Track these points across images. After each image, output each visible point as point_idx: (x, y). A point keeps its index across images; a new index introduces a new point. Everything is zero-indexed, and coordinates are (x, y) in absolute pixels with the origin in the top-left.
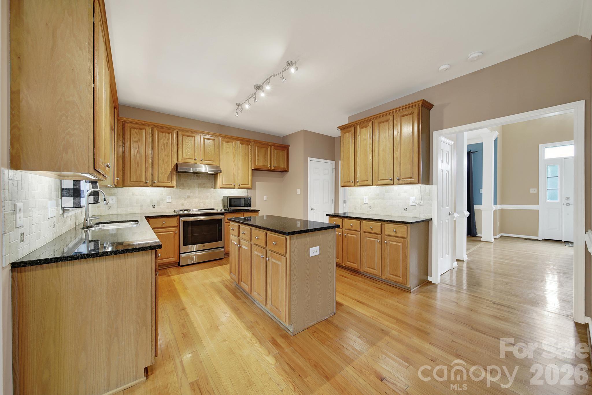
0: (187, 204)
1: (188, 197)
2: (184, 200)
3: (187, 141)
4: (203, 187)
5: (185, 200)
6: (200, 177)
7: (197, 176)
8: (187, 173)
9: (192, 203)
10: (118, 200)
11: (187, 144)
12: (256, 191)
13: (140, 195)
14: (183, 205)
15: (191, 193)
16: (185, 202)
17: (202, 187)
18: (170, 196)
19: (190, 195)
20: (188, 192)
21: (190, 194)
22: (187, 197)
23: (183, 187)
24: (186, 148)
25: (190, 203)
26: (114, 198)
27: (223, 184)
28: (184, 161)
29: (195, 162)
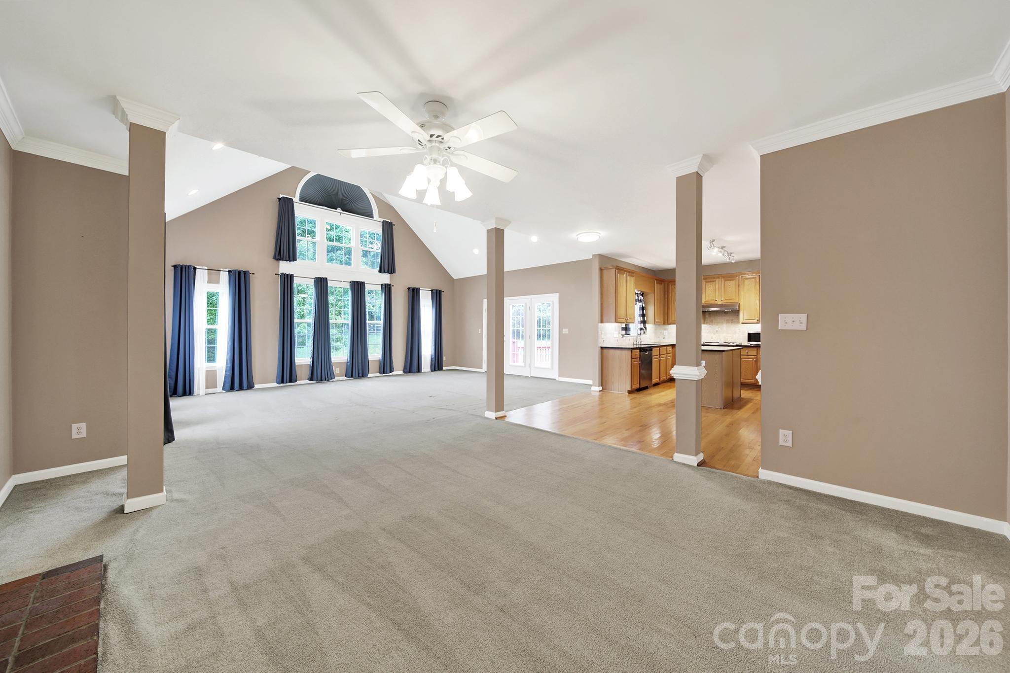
3: (709, 286)
4: (732, 323)
5: (714, 334)
6: (731, 315)
9: (720, 337)
11: (709, 288)
14: (712, 338)
15: (720, 329)
16: (714, 336)
19: (718, 330)
20: (718, 328)
22: (716, 332)
24: (709, 292)
25: (718, 337)
27: (745, 319)
28: (707, 302)
29: (716, 302)
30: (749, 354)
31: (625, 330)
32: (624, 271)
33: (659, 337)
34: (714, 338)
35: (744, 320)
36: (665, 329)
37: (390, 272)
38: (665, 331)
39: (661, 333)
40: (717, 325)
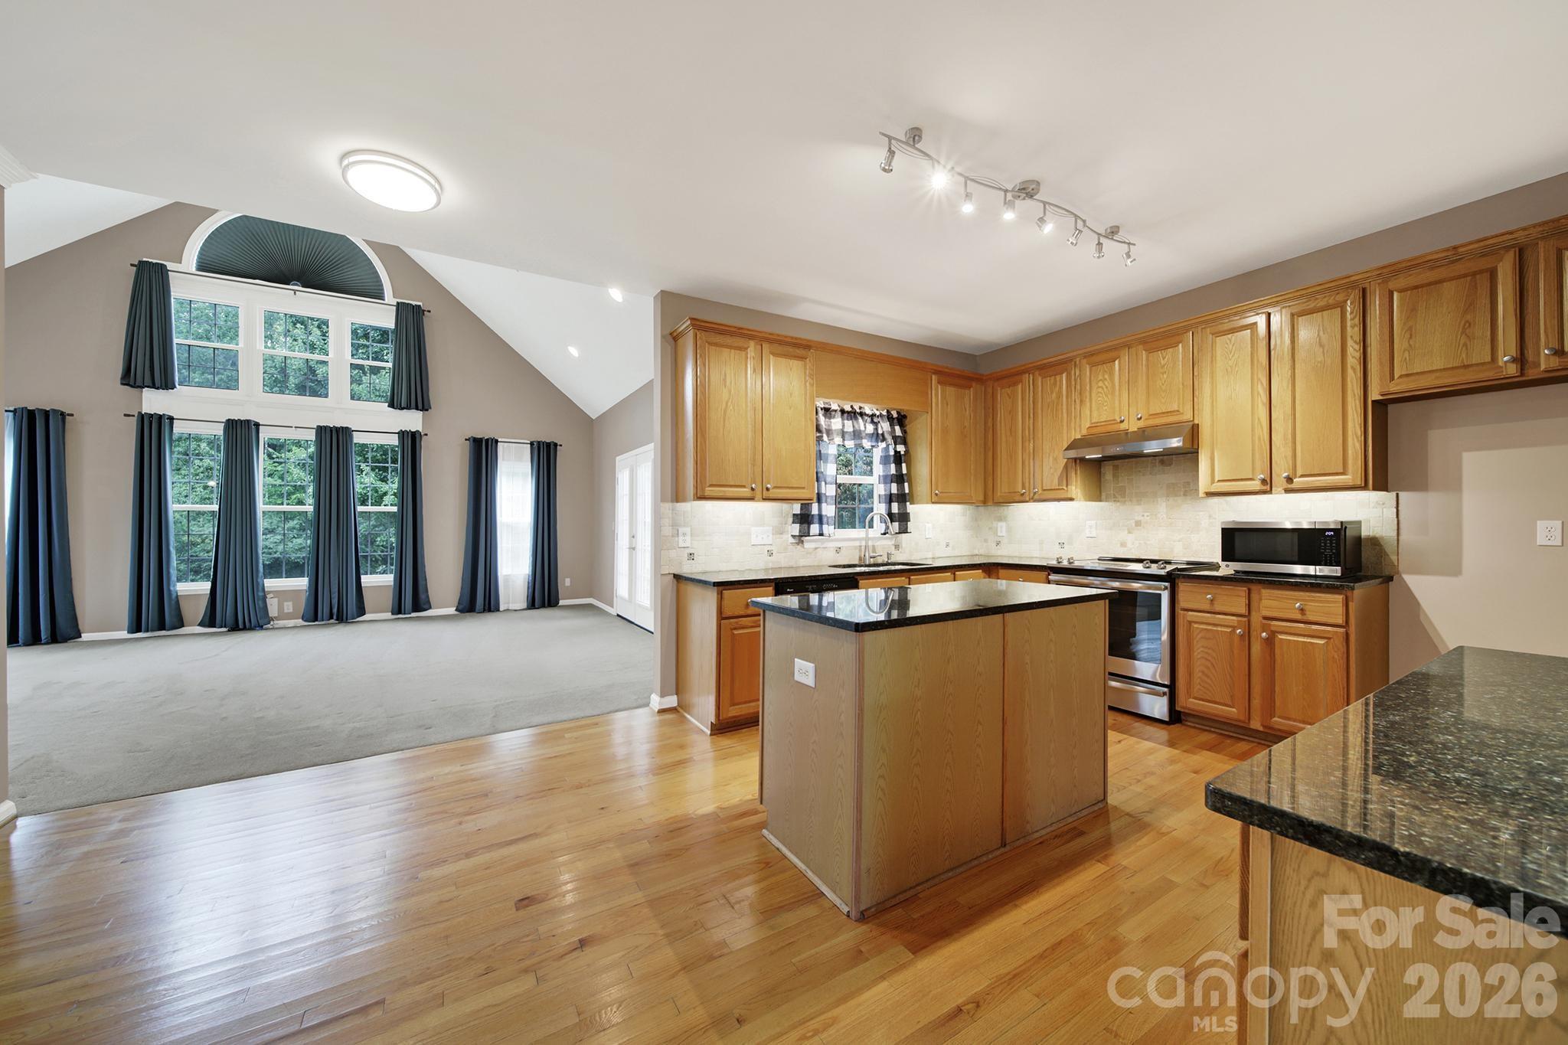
0: (1133, 544)
1: (1136, 526)
2: (1126, 532)
3: (1100, 377)
4: (1182, 493)
5: (1129, 532)
6: (1172, 466)
7: (1162, 462)
8: (1134, 459)
9: (1148, 542)
10: (1009, 530)
11: (1100, 384)
12: (1466, 495)
13: (1040, 520)
14: (1123, 545)
15: (1146, 514)
16: (1131, 539)
17: (1180, 496)
18: (1093, 522)
19: (1142, 518)
20: (1138, 511)
21: (1143, 516)
22: (1134, 525)
23: (1125, 497)
24: (1099, 397)
25: (1142, 542)
26: (1003, 524)
27: (1216, 479)
28: (1094, 431)
29: (1123, 426)
30: (1218, 608)
31: (801, 523)
32: (751, 337)
33: (986, 541)
34: (1129, 545)
35: (1213, 482)
36: (1000, 519)
37: (420, 407)
38: (1000, 524)
39: (990, 528)
40: (1139, 503)
